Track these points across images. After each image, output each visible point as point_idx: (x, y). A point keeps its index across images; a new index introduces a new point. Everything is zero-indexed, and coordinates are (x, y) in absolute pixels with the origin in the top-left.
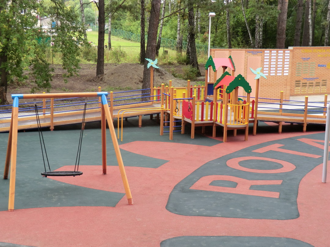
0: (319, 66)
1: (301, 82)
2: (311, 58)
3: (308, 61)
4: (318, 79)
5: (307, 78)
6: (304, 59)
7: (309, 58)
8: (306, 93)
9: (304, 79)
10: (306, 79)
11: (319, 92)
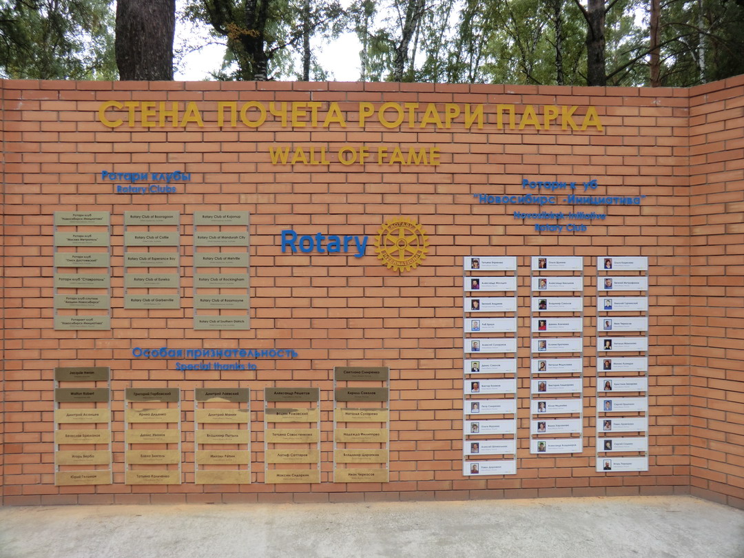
0: (290, 242)
1: (114, 385)
2: (196, 178)
3: (173, 198)
4: (293, 356)
5: (173, 345)
6: (132, 178)
7: (182, 177)
8: (174, 477)
9: (148, 354)
10: (164, 354)
11: (316, 476)
